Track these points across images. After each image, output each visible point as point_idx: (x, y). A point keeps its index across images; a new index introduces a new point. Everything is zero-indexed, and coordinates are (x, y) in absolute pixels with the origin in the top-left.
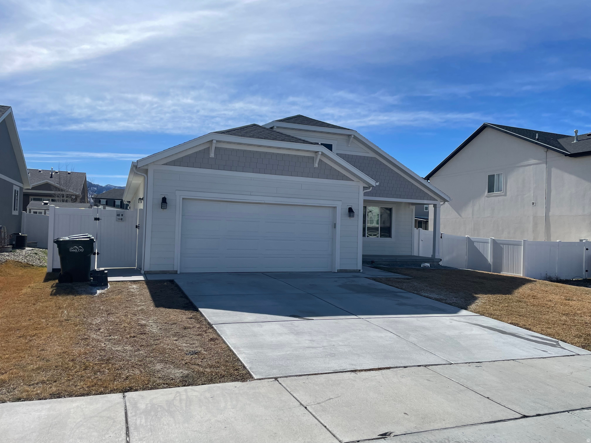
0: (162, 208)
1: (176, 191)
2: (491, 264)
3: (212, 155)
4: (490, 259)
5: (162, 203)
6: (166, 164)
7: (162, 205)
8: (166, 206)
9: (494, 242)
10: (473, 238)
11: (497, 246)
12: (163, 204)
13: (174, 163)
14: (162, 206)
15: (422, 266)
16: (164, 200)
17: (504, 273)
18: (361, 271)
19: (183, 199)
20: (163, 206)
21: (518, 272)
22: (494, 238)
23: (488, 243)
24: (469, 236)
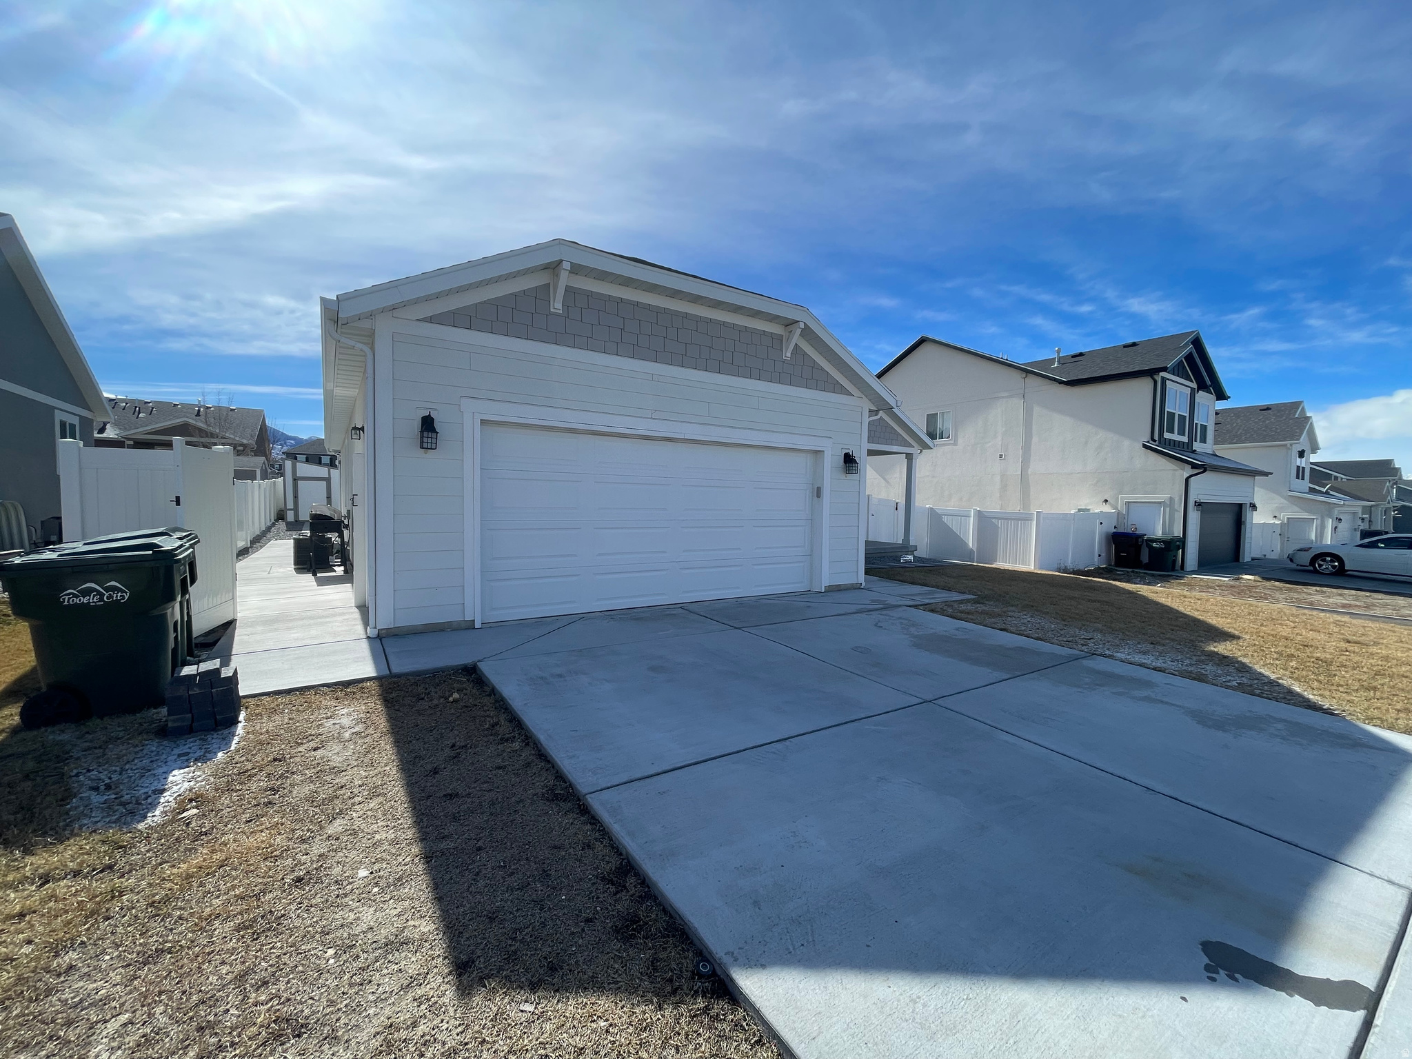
0: (422, 447)
1: (463, 400)
2: (975, 550)
3: (557, 306)
4: (971, 542)
5: (422, 432)
6: (430, 320)
7: (422, 437)
8: (434, 441)
9: (980, 515)
10: (939, 508)
11: (985, 522)
12: (425, 434)
13: (453, 319)
14: (422, 442)
15: (902, 561)
16: (428, 424)
17: (999, 565)
18: (864, 584)
19: (483, 422)
20: (425, 440)
21: (1026, 563)
22: (978, 509)
23: (969, 517)
24: (931, 506)
